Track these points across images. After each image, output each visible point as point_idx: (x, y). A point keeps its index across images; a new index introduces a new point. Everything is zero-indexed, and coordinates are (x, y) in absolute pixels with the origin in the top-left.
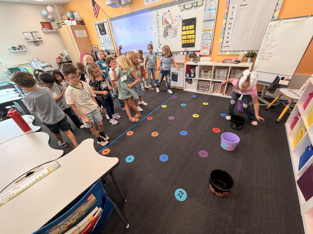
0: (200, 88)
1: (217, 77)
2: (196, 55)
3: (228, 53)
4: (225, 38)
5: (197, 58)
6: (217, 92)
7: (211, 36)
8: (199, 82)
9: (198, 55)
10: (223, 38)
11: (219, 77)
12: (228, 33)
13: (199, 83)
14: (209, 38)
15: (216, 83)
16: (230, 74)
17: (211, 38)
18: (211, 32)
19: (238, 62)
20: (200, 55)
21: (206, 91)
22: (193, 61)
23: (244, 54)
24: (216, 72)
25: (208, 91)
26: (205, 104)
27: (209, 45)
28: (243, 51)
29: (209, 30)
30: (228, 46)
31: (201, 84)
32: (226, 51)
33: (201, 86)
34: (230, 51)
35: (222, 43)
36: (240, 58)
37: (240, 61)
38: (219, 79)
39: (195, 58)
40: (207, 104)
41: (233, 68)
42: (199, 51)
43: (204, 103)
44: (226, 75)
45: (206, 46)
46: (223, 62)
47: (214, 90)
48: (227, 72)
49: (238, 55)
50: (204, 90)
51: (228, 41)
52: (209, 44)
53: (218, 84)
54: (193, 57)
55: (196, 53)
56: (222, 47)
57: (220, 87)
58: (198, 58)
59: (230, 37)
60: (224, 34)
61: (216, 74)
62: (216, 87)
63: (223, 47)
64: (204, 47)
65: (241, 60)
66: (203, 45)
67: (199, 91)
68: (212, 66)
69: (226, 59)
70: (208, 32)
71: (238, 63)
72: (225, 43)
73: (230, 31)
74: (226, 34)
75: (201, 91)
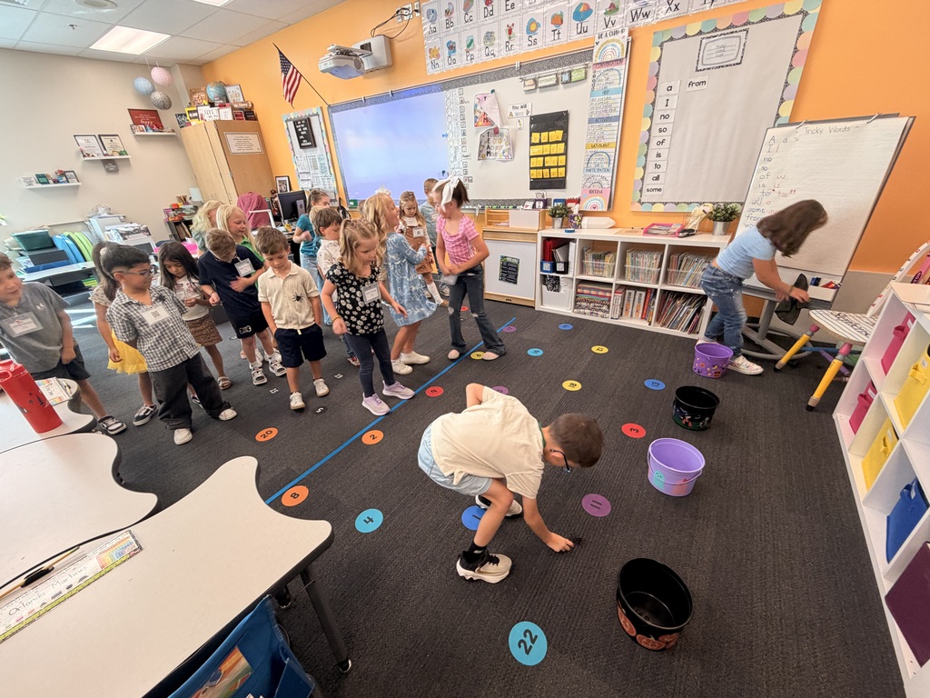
0: (584, 304)
1: (630, 274)
2: (568, 211)
3: (660, 208)
4: (651, 167)
5: (573, 218)
6: (632, 316)
7: (612, 162)
8: (580, 285)
9: (576, 212)
10: (644, 168)
11: (635, 274)
12: (659, 155)
13: (579, 290)
14: (606, 166)
15: (628, 291)
16: (668, 266)
17: (612, 165)
18: (611, 151)
19: (690, 233)
20: (580, 212)
21: (600, 313)
22: (561, 228)
23: (704, 211)
24: (629, 259)
25: (605, 311)
26: (598, 352)
27: (606, 185)
28: (701, 204)
29: (605, 146)
30: (660, 190)
31: (585, 291)
32: (654, 203)
33: (586, 297)
34: (665, 204)
35: (642, 179)
36: (693, 224)
37: (693, 230)
38: (638, 278)
39: (566, 219)
40: (605, 350)
41: (676, 250)
42: (578, 201)
43: (595, 349)
44: (655, 269)
45: (597, 187)
46: (647, 232)
47: (622, 309)
48: (658, 260)
49: (688, 214)
50: (594, 308)
51: (659, 176)
52: (604, 182)
53: (633, 292)
54: (561, 215)
55: (569, 205)
56: (641, 191)
57: (639, 302)
58: (576, 218)
59: (663, 164)
60: (646, 155)
61: (627, 266)
62: (629, 301)
63: (645, 190)
64: (592, 188)
65: (696, 229)
66: (588, 184)
67: (579, 313)
68: (617, 242)
69: (653, 225)
70: (602, 150)
71: (688, 235)
72: (649, 183)
73: (663, 150)
74: (652, 156)
75: (587, 311)
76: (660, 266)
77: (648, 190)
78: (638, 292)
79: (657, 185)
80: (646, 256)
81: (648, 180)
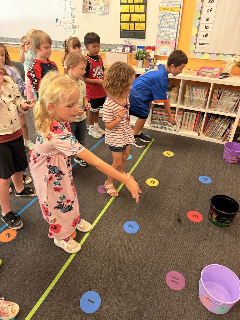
0: (157, 121)
1: (188, 102)
2: (147, 55)
3: (207, 57)
4: (202, 27)
5: (150, 60)
6: (187, 128)
7: (177, 22)
8: (155, 108)
9: (152, 56)
10: (198, 27)
11: (191, 101)
12: (208, 20)
13: (154, 112)
14: (173, 24)
15: (185, 113)
16: (212, 97)
17: (177, 24)
18: (176, 14)
19: (226, 75)
20: (155, 56)
21: (167, 127)
22: (142, 67)
23: (235, 61)
24: (187, 92)
25: (170, 126)
26: (168, 156)
27: (173, 38)
28: (233, 55)
29: (172, 9)
30: (207, 44)
31: (158, 112)
32: (204, 53)
33: (159, 116)
34: (211, 54)
35: (197, 36)
36: (228, 69)
37: (227, 74)
38: (192, 104)
39: (146, 61)
40: (172, 154)
41: (217, 86)
42: (153, 49)
43: (165, 153)
44: (204, 99)
45: (166, 39)
46: (198, 74)
47: (181, 124)
48: (206, 93)
49: (224, 62)
50: (163, 124)
51: (207, 34)
52: (171, 36)
53: (188, 113)
54: (142, 58)
55: (148, 51)
56: (195, 44)
57: (192, 120)
58: (152, 61)
59: (210, 26)
60: (200, 19)
61: (185, 96)
62: (186, 119)
63: (198, 43)
64: (163, 40)
65: (229, 73)
66: (161, 37)
67: (154, 127)
68: (180, 80)
69: (202, 68)
70: (170, 12)
71: (225, 77)
72: (201, 39)
73: (210, 15)
74: (203, 19)
75: (159, 126)
76: (207, 97)
77: (200, 44)
78: (192, 114)
79: (205, 40)
80: (198, 90)
81: (200, 36)
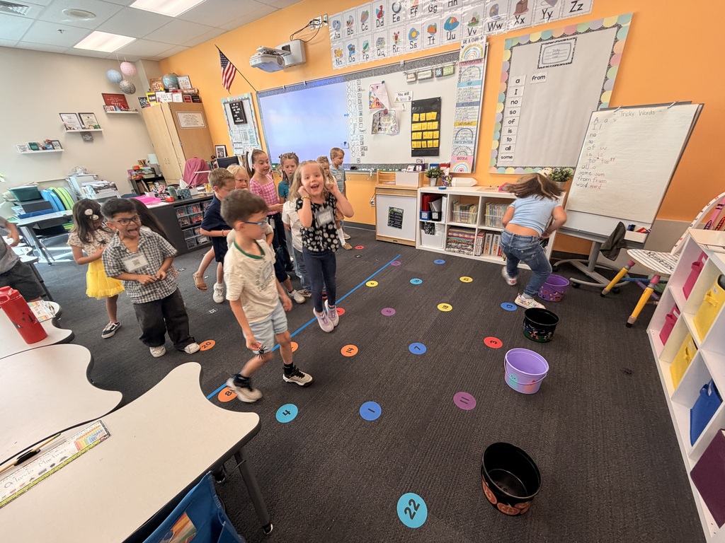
0: (454, 244)
1: (489, 222)
2: (441, 173)
3: (511, 171)
4: (504, 140)
5: (445, 178)
6: (490, 253)
7: (474, 136)
8: (450, 230)
9: (447, 174)
10: (499, 140)
11: (493, 221)
12: (510, 131)
13: (450, 234)
14: (470, 139)
15: (487, 235)
17: (474, 139)
18: (474, 128)
20: (450, 174)
21: (466, 251)
22: (436, 186)
24: (488, 210)
25: (470, 250)
26: (465, 281)
27: (470, 154)
28: (542, 168)
29: (469, 124)
30: (511, 157)
31: (455, 234)
32: (507, 167)
33: (455, 239)
34: (515, 168)
35: (498, 149)
38: (495, 224)
39: (439, 179)
40: (470, 280)
42: (448, 166)
43: (462, 279)
45: (463, 155)
47: (483, 248)
50: (461, 248)
51: (510, 147)
52: (468, 151)
53: (491, 235)
54: (436, 177)
55: (442, 168)
56: (497, 158)
57: (496, 243)
58: (447, 179)
59: (514, 138)
60: (500, 131)
61: (486, 215)
62: (488, 242)
63: (499, 157)
64: (459, 156)
66: (456, 153)
67: (450, 251)
68: (479, 197)
70: (467, 127)
72: (503, 152)
73: (513, 127)
74: (505, 132)
75: (456, 250)
77: (502, 158)
78: (495, 235)
79: (509, 153)
80: (501, 207)
81: (502, 149)
